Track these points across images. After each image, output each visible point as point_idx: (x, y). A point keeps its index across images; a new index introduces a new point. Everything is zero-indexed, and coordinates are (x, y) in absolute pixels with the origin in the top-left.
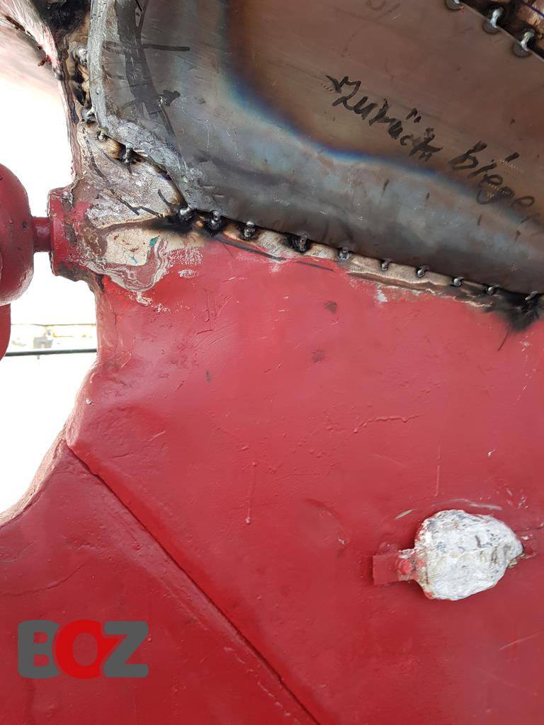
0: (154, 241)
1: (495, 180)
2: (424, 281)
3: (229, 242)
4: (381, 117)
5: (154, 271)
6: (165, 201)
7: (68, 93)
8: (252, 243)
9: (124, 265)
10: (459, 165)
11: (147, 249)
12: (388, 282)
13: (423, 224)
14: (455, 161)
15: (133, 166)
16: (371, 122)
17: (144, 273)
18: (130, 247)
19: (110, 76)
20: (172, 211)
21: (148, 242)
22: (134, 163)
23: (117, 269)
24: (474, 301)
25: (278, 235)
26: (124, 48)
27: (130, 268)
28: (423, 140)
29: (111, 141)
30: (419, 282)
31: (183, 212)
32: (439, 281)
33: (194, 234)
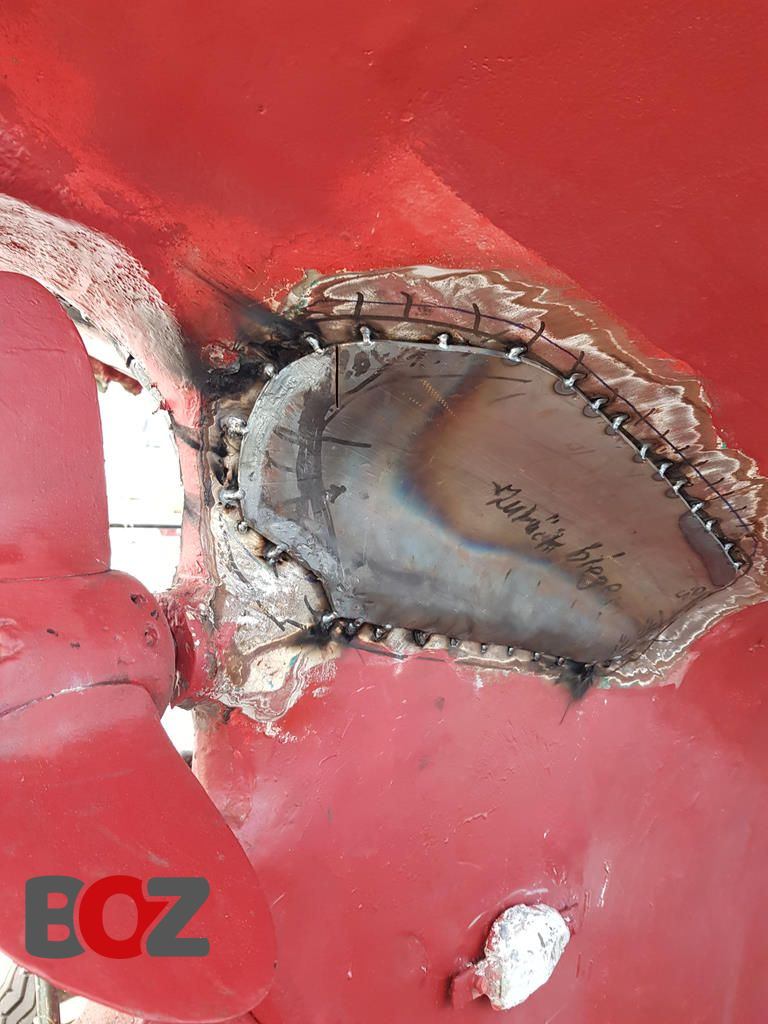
0: (295, 659)
1: (598, 571)
2: (513, 659)
3: (363, 647)
4: (525, 517)
5: (288, 695)
6: (310, 609)
7: (204, 466)
8: (382, 644)
9: (260, 692)
10: (574, 558)
11: (286, 669)
12: (486, 665)
13: (530, 611)
14: (571, 555)
15: (279, 567)
16: (513, 520)
17: (277, 698)
18: (270, 672)
19: (275, 465)
20: (315, 620)
21: (288, 661)
22: (280, 563)
23: (253, 699)
24: (547, 674)
25: (405, 631)
26: (301, 438)
27: (266, 694)
28: (551, 537)
29: (255, 535)
30: (508, 661)
31: (326, 619)
32: (523, 657)
33: (333, 644)
